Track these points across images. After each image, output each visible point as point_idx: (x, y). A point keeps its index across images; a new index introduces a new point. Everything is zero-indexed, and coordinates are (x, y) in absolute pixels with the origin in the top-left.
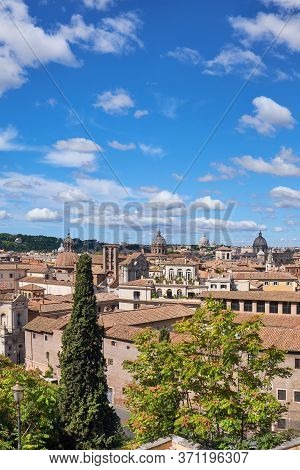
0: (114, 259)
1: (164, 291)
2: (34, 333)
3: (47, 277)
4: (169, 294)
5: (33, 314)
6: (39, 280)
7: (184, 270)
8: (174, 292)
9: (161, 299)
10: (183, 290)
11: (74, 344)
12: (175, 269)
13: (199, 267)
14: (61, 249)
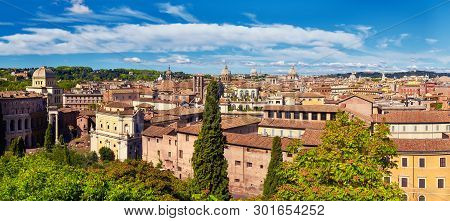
1: (237, 105)
2: (149, 137)
3: (154, 97)
4: (241, 108)
5: (147, 123)
6: (149, 100)
7: (250, 91)
8: (244, 106)
9: (234, 112)
10: (251, 105)
11: (206, 151)
12: (244, 90)
13: (259, 89)
14: (160, 78)
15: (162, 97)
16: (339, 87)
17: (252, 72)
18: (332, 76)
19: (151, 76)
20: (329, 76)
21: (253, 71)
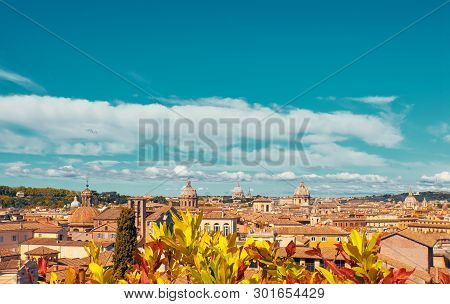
3: (60, 238)
6: (50, 242)
7: (221, 224)
12: (211, 223)
13: (238, 221)
14: (75, 203)
15: (75, 236)
16: (381, 217)
17: (235, 191)
18: (374, 199)
19: (59, 198)
20: (369, 199)
21: (237, 190)
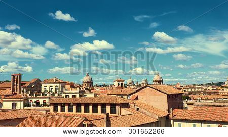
0: (18, 84)
7: (54, 87)
8: (41, 101)
10: (47, 100)
12: (48, 86)
